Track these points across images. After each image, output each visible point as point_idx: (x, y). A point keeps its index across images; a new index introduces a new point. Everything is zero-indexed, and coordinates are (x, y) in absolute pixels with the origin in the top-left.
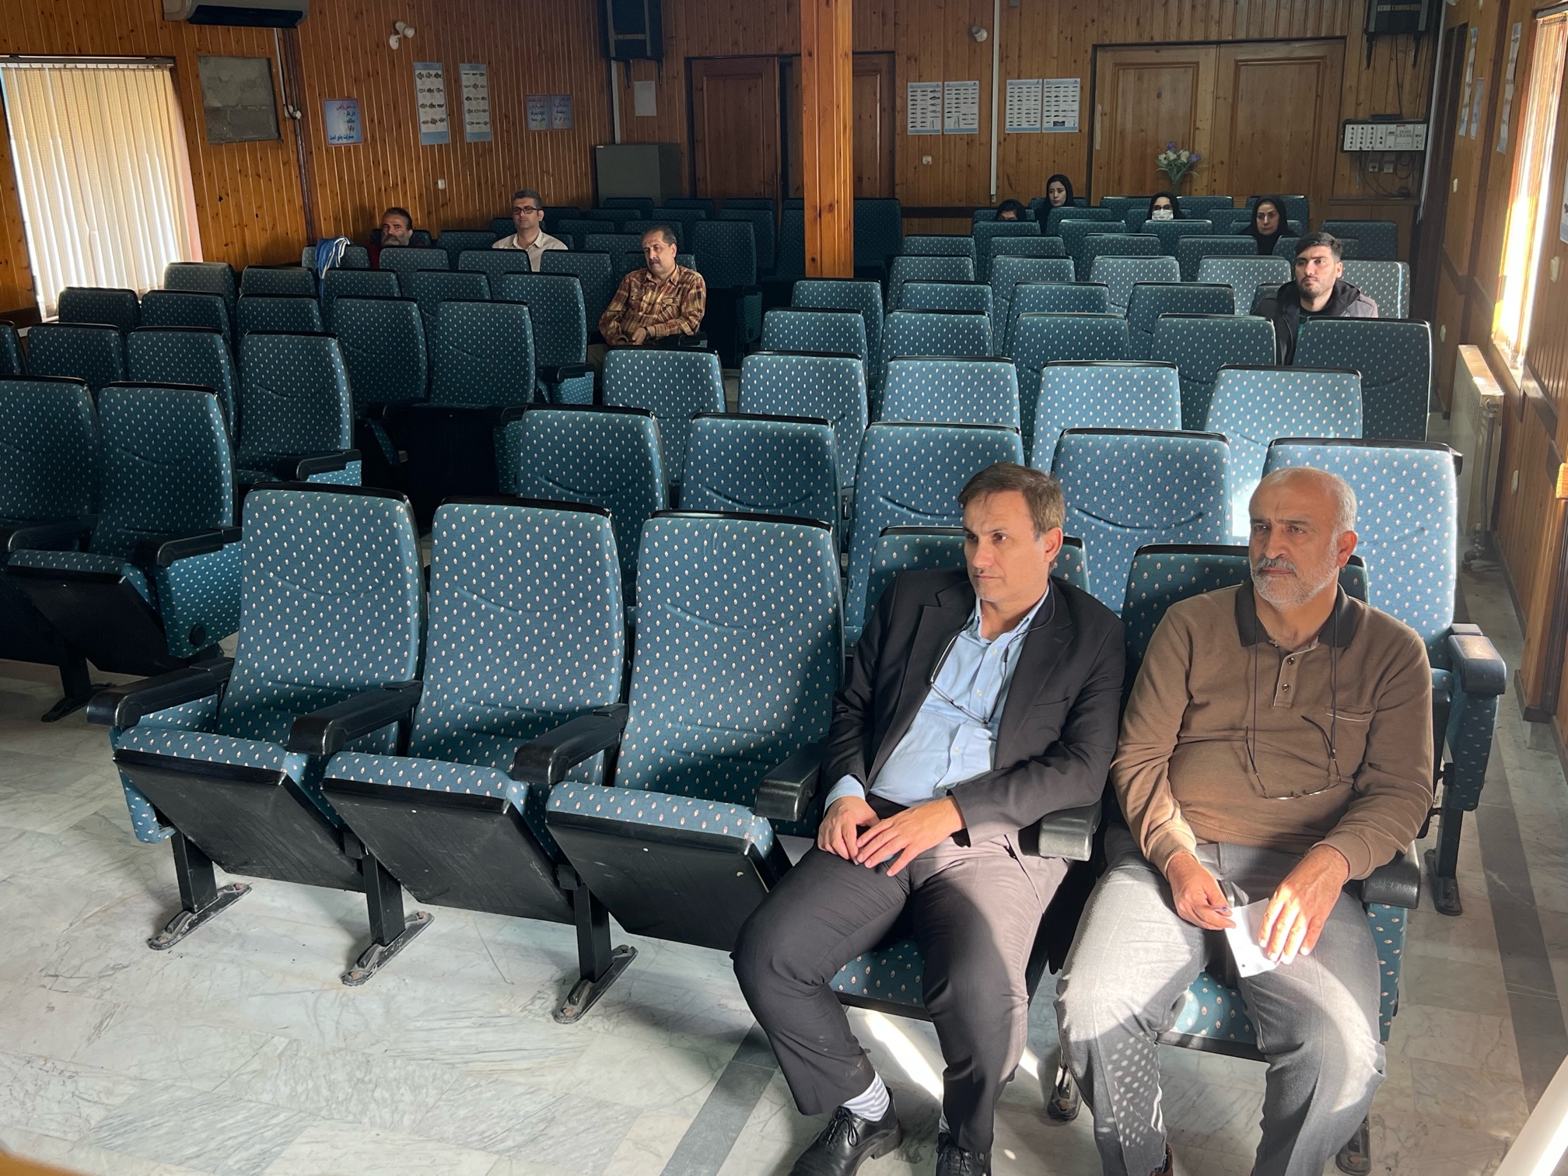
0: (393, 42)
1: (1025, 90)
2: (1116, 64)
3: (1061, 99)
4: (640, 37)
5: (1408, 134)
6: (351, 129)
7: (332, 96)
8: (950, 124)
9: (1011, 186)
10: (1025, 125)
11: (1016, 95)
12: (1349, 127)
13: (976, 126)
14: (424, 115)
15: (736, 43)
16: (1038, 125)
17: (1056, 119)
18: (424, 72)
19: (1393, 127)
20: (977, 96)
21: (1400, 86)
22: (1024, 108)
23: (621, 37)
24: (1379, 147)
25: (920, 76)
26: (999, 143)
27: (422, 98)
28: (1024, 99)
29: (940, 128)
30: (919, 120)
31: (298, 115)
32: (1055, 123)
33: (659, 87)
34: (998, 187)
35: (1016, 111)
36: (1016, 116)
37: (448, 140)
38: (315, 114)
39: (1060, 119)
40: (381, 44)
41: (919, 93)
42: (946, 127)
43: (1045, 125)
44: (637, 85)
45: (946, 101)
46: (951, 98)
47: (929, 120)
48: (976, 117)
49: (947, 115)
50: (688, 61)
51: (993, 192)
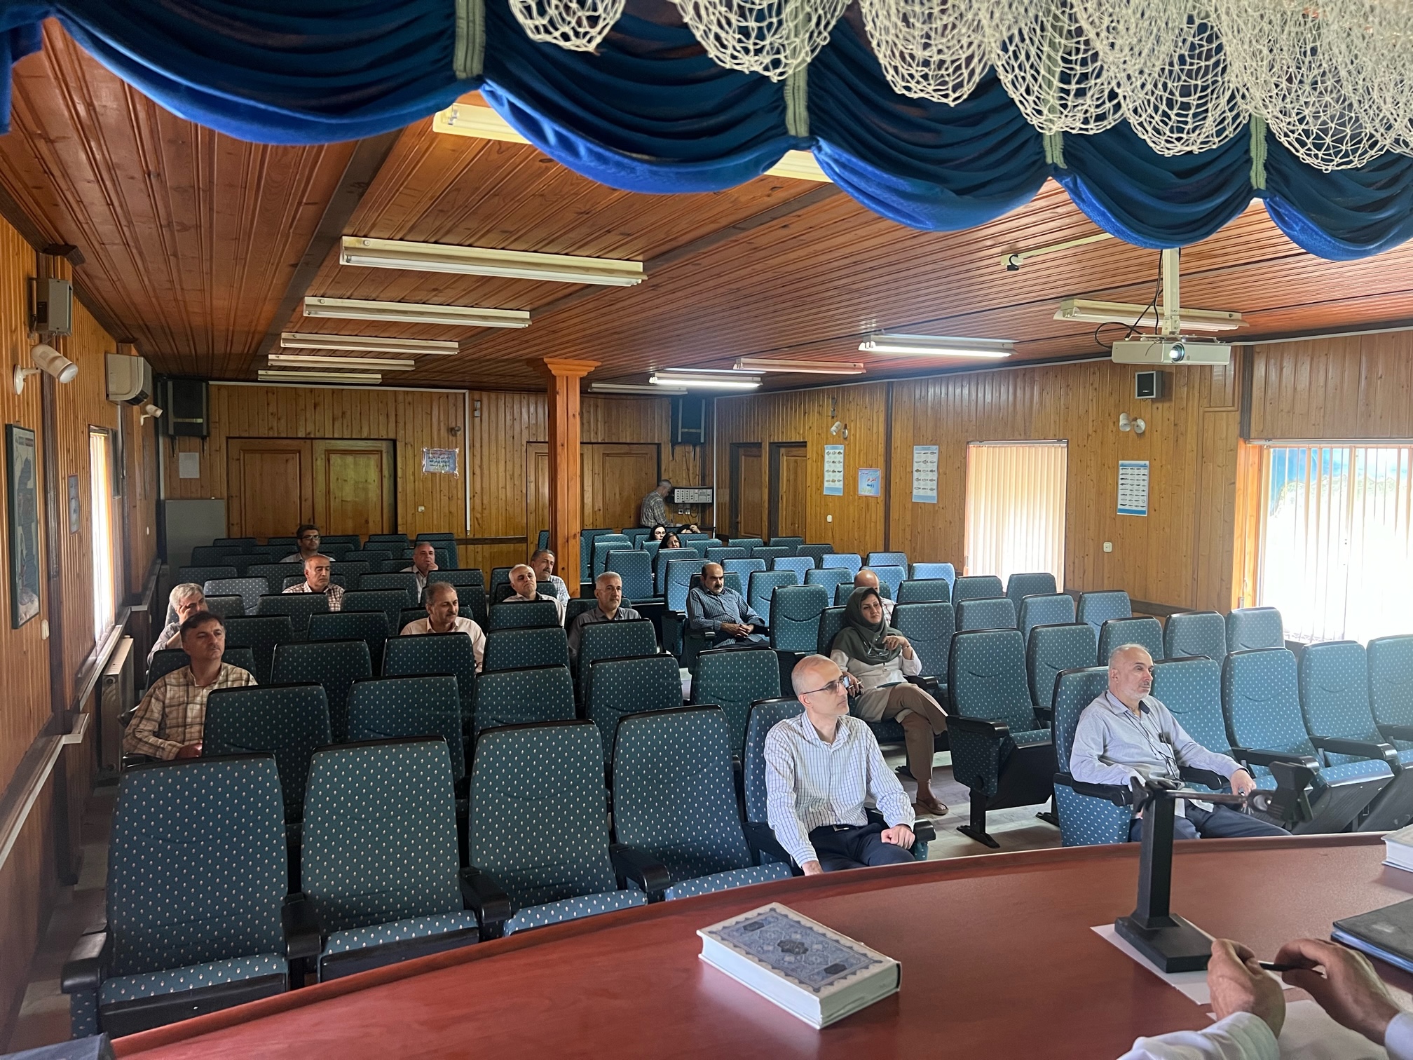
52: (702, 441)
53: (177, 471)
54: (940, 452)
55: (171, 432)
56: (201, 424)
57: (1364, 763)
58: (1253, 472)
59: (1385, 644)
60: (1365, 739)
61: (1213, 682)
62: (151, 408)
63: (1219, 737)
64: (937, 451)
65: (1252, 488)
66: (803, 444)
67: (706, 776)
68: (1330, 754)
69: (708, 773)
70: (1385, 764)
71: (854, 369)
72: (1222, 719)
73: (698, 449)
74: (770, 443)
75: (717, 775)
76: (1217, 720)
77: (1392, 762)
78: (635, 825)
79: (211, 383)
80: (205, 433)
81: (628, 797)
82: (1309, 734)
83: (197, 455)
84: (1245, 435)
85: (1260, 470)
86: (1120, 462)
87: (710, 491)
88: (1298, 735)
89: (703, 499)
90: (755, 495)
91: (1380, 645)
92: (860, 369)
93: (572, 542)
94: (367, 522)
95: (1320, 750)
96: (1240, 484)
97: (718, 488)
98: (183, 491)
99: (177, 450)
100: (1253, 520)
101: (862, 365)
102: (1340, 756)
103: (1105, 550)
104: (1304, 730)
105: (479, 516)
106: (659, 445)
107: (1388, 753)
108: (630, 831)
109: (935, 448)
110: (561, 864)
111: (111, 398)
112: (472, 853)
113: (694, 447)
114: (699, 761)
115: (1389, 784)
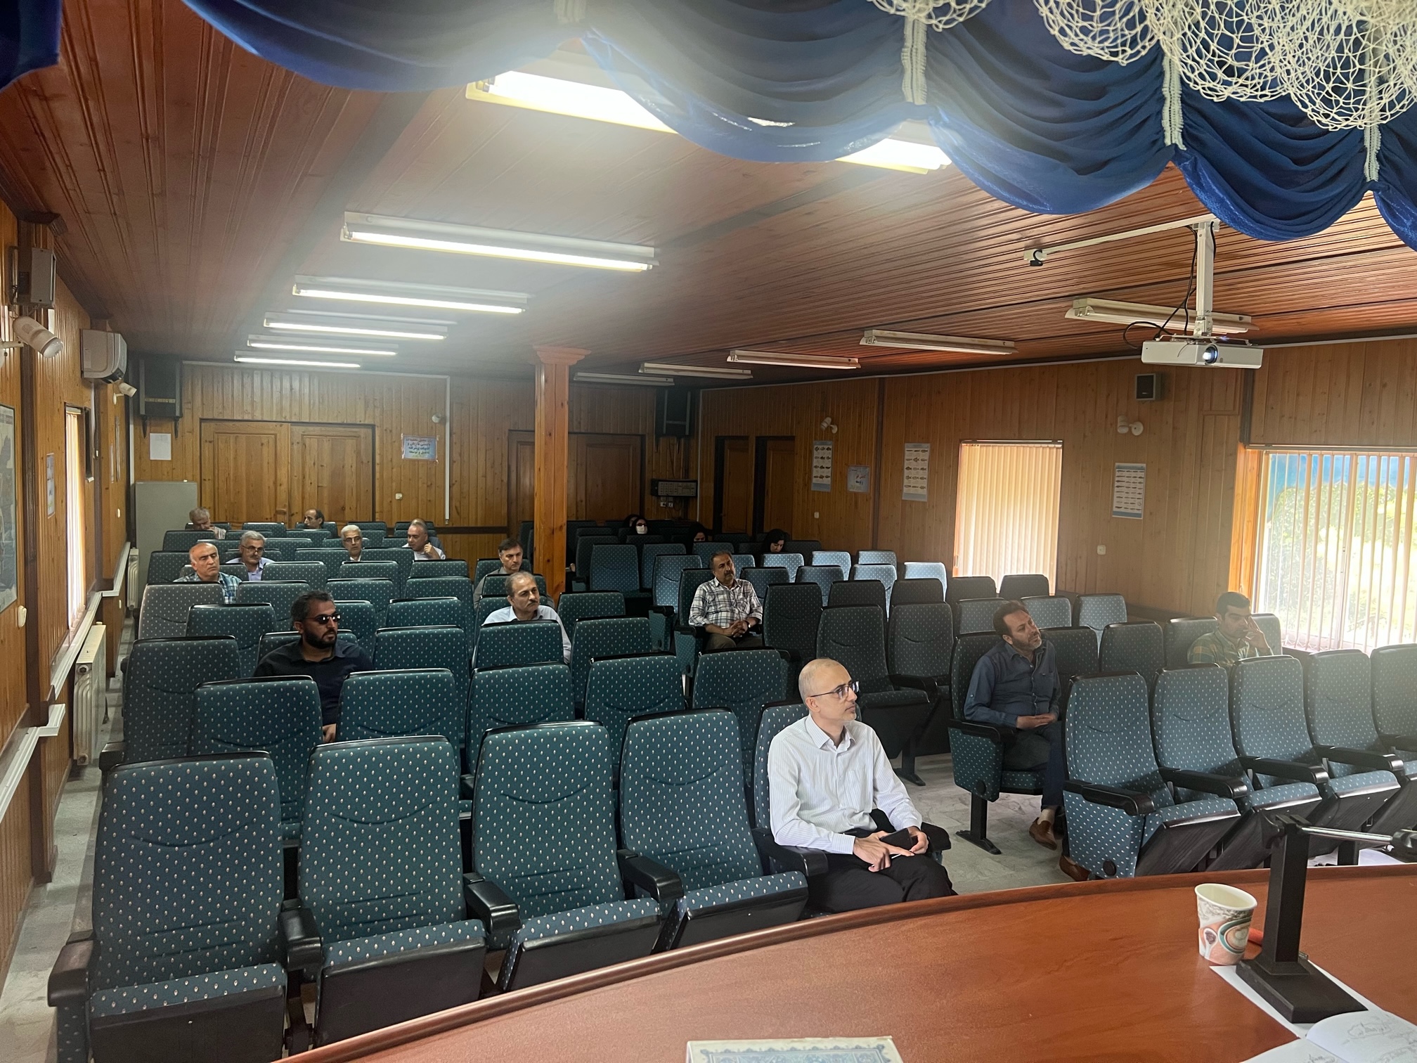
52: (687, 433)
53: (149, 453)
54: (932, 451)
55: (143, 412)
56: (175, 404)
57: (1371, 773)
58: (1252, 477)
59: (1388, 654)
60: (1368, 749)
61: (1221, 689)
62: (125, 386)
63: (1226, 744)
64: (928, 449)
65: (1251, 494)
66: (792, 438)
67: (715, 780)
68: (1334, 765)
69: (718, 777)
70: (1392, 775)
71: (848, 364)
72: (1228, 728)
73: (682, 440)
74: (757, 438)
75: (727, 779)
76: (1224, 729)
77: (1400, 775)
78: (644, 830)
79: (184, 362)
80: (178, 414)
81: (636, 801)
82: (1313, 743)
83: (169, 436)
84: (1247, 442)
85: (1259, 475)
86: (1117, 464)
87: (694, 484)
88: (1302, 743)
89: (686, 493)
90: (740, 490)
91: (1383, 654)
92: (854, 364)
93: (557, 534)
94: (343, 509)
95: (1324, 760)
96: (1238, 489)
97: (702, 481)
98: (153, 471)
99: (148, 432)
100: (1251, 525)
101: (857, 360)
102: (1343, 766)
103: (1099, 552)
104: (1308, 739)
105: (458, 504)
106: (643, 437)
107: (1395, 764)
108: (638, 837)
109: (926, 446)
110: (567, 870)
111: (86, 375)
112: (477, 859)
113: (679, 439)
114: (709, 765)
115: (1394, 795)
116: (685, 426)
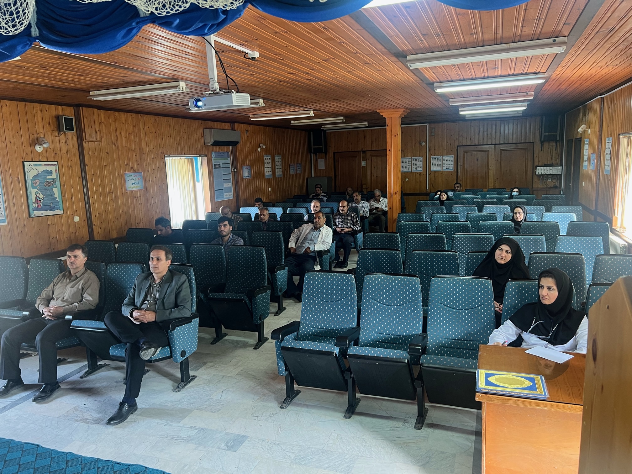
0: (259, 150)
1: (437, 159)
2: (464, 151)
3: (448, 161)
4: (321, 147)
5: (556, 169)
6: (249, 174)
7: (244, 165)
8: (414, 169)
9: (433, 186)
10: (437, 169)
11: (434, 160)
12: (537, 168)
13: (422, 170)
14: (266, 170)
15: (349, 148)
16: (441, 169)
17: (447, 167)
18: (266, 158)
19: (551, 168)
20: (422, 161)
21: (552, 156)
22: (436, 164)
23: (315, 147)
24: (547, 173)
25: (405, 156)
26: (429, 174)
27: (266, 165)
28: (436, 161)
29: (411, 170)
30: (404, 168)
31: (236, 170)
32: (446, 168)
33: (326, 161)
34: (429, 187)
35: (434, 164)
36: (434, 166)
37: (272, 177)
38: (240, 171)
39: (448, 167)
40: (257, 150)
41: (404, 161)
42: (413, 170)
43: (443, 169)
44: (319, 160)
45: (413, 163)
46: (414, 162)
47: (407, 168)
48: (422, 167)
49: (413, 167)
50: (334, 153)
51: (428, 188)
116: (557, 135)
